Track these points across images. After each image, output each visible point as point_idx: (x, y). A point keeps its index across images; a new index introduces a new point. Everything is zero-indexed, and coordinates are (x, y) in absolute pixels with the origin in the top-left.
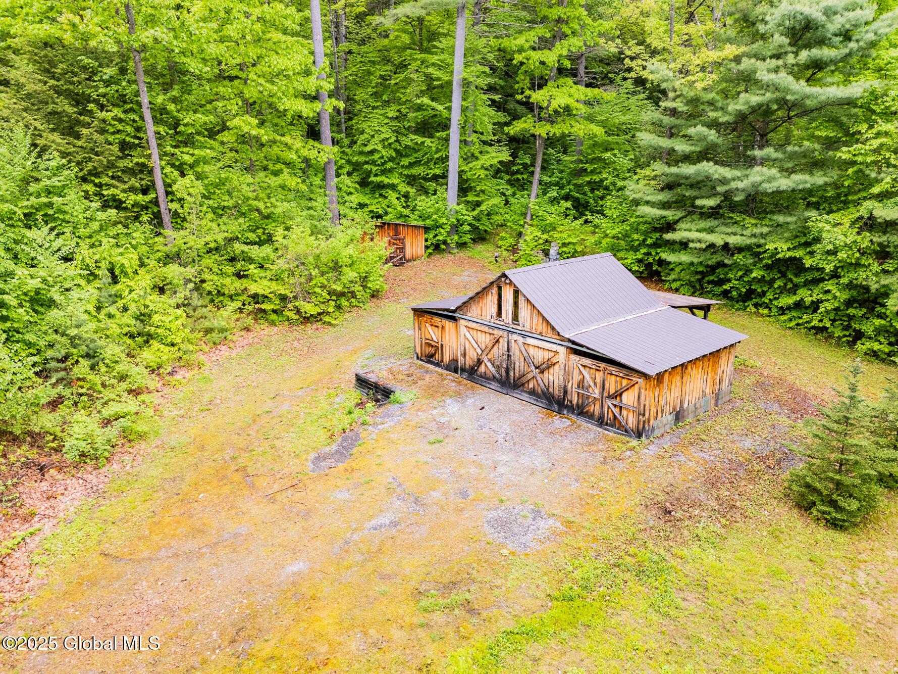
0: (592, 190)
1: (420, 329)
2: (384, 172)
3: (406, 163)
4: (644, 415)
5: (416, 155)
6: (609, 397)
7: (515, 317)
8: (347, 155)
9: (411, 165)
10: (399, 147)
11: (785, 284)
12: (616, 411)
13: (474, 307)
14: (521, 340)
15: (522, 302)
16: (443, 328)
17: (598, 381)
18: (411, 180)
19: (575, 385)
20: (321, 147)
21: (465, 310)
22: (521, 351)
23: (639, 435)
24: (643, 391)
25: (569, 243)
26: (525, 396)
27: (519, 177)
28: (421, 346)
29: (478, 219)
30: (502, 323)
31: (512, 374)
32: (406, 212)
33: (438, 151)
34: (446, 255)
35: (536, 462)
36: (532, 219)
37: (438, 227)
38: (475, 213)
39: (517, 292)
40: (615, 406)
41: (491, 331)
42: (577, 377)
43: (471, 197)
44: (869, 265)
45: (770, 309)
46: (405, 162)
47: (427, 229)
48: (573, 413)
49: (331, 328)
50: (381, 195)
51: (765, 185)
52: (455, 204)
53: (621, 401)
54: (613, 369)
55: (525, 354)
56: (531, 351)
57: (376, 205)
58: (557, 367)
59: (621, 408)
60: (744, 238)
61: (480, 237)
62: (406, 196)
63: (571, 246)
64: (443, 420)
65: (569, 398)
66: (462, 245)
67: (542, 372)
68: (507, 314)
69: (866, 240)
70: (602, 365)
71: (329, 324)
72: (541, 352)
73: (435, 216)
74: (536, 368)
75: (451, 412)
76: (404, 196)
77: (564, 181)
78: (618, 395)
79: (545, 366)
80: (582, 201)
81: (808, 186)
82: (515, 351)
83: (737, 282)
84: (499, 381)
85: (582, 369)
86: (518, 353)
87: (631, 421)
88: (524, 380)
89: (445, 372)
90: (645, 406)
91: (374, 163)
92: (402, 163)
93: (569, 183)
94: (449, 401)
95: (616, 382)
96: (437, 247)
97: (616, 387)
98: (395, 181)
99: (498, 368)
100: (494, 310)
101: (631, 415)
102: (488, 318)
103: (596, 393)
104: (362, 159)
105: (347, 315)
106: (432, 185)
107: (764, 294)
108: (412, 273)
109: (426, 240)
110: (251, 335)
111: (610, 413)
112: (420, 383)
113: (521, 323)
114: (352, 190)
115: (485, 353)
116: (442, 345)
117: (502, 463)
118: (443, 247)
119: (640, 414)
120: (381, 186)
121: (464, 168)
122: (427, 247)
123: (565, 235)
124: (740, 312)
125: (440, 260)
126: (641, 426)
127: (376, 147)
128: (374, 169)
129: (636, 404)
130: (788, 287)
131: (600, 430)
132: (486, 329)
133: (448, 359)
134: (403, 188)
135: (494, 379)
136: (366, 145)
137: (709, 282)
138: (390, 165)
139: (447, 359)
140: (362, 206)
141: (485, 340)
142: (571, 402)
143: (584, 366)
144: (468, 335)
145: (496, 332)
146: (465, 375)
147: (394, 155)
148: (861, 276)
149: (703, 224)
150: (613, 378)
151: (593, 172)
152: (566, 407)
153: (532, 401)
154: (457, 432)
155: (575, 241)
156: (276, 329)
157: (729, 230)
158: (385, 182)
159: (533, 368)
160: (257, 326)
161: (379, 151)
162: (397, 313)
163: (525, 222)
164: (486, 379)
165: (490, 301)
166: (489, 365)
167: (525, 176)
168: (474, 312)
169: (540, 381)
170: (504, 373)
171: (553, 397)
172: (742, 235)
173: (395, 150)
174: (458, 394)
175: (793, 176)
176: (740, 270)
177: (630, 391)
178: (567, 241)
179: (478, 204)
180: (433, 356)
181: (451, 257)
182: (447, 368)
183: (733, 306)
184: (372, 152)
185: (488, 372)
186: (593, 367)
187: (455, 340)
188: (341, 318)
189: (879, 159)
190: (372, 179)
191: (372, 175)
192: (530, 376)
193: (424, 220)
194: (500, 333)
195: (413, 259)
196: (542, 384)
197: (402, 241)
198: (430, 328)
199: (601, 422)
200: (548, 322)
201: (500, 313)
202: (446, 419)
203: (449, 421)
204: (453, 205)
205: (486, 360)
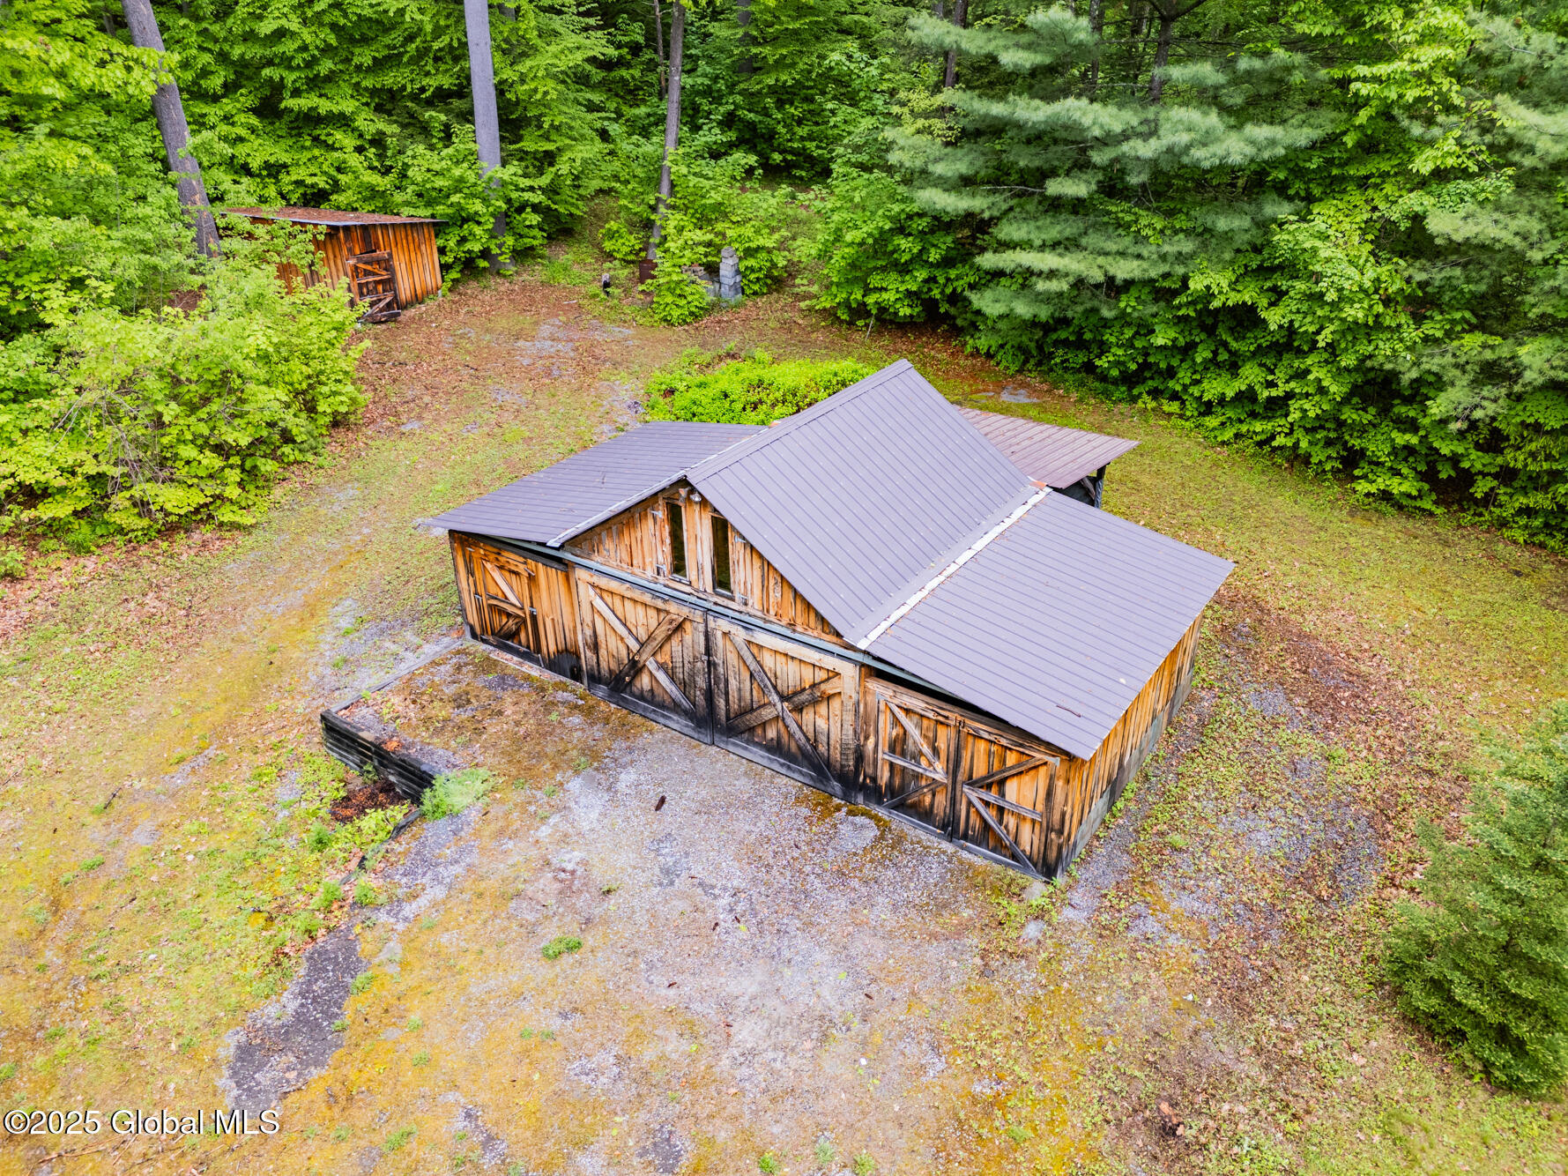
0: (780, 104)
1: (470, 572)
2: (316, 84)
3: (367, 61)
4: (1060, 832)
5: (387, 40)
6: (972, 782)
7: (722, 580)
8: (216, 41)
9: (379, 65)
10: (342, 21)
11: (1215, 353)
12: (990, 816)
13: (609, 544)
14: (740, 634)
15: (736, 551)
16: (532, 579)
17: (942, 744)
18: (385, 101)
19: (884, 746)
20: (135, 51)
21: (585, 545)
22: (740, 657)
23: (1048, 869)
24: (1060, 784)
25: (758, 249)
26: (758, 755)
27: (624, 73)
28: (479, 609)
29: (552, 190)
30: (688, 589)
31: (721, 703)
32: (383, 182)
33: (438, 32)
34: (493, 282)
35: (825, 992)
36: (672, 193)
37: (465, 220)
38: (544, 181)
39: (721, 527)
40: (987, 804)
41: (659, 604)
42: (887, 731)
43: (530, 144)
44: (1399, 326)
45: (1183, 402)
46: (364, 57)
47: (439, 227)
48: (880, 803)
49: (242, 539)
50: (316, 139)
51: (1198, 153)
52: (498, 167)
53: (1003, 795)
54: (983, 729)
55: (753, 666)
56: (768, 660)
57: (308, 170)
58: (836, 703)
59: (1001, 810)
60: (1145, 265)
61: (561, 230)
62: (378, 141)
63: (763, 255)
64: (570, 858)
65: (870, 771)
66: (523, 255)
67: (799, 709)
68: (700, 569)
69: (1396, 275)
70: (954, 715)
71: (235, 526)
72: (793, 667)
73: (455, 198)
74: (783, 698)
75: (585, 826)
76: (373, 142)
77: (721, 85)
78: (996, 782)
79: (804, 697)
80: (761, 129)
81: (1280, 151)
82: (725, 654)
83: (1120, 352)
84: (689, 715)
85: (901, 715)
86: (732, 659)
87: (1029, 839)
88: (752, 719)
89: (548, 676)
90: (1063, 814)
91: (286, 62)
92: (356, 60)
93: (731, 87)
94: (575, 785)
95: (989, 753)
96: (469, 266)
97: (990, 765)
98: (348, 106)
99: (684, 686)
100: (664, 556)
101: (1026, 830)
102: (650, 573)
103: (939, 772)
104: (254, 52)
105: (277, 492)
106: (437, 117)
107: (1171, 373)
108: (421, 339)
109: (442, 251)
110: (24, 592)
111: (973, 817)
112: (493, 727)
113: (737, 596)
114: (243, 132)
115: (649, 649)
116: (534, 618)
117: (743, 1003)
118: (483, 264)
119: (1049, 829)
120: (312, 119)
121: (508, 74)
122: (445, 268)
123: (748, 231)
124: (1123, 407)
125: (484, 293)
126: (1053, 854)
127: (283, 22)
128: (290, 77)
129: (1040, 807)
130: (1220, 358)
131: (948, 847)
132: (647, 598)
133: (552, 648)
134: (368, 123)
135: (676, 707)
136: (260, 18)
137: (1057, 343)
138: (326, 66)
139: (550, 645)
140: (274, 170)
141: (643, 620)
142: (874, 779)
143: (908, 711)
144: (598, 603)
145: (673, 607)
146: (602, 691)
147: (332, 40)
148: (1383, 349)
149: (1056, 229)
150: (982, 745)
151: (780, 64)
152: (863, 787)
153: (776, 767)
154: (612, 903)
155: (770, 244)
156: (90, 563)
157: (1112, 246)
158: (322, 111)
159: (775, 698)
160: (38, 561)
161: (293, 34)
162: (401, 470)
163: (658, 200)
164: (655, 703)
165: (652, 538)
166: (662, 677)
167: (637, 73)
168: (609, 556)
169: (794, 727)
170: (700, 699)
171: (828, 763)
172: (1139, 256)
173: (334, 27)
174: (592, 753)
175: (1251, 130)
176: (1129, 324)
177: (1026, 778)
178: (753, 245)
179: (550, 158)
180: (513, 635)
181: (504, 286)
182: (552, 665)
183: (1108, 395)
184: (280, 34)
185: (658, 691)
186: (931, 715)
187: (566, 610)
188: (263, 505)
189: (1430, 93)
190: (289, 103)
191: (287, 94)
192: (767, 713)
193: (429, 204)
194: (685, 611)
195: (417, 299)
196: (798, 735)
197: (387, 265)
198: (497, 575)
199: (951, 828)
200: (809, 606)
201: (679, 566)
202: (578, 855)
203: (584, 863)
204: (494, 170)
205: (651, 665)
